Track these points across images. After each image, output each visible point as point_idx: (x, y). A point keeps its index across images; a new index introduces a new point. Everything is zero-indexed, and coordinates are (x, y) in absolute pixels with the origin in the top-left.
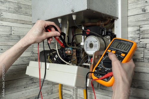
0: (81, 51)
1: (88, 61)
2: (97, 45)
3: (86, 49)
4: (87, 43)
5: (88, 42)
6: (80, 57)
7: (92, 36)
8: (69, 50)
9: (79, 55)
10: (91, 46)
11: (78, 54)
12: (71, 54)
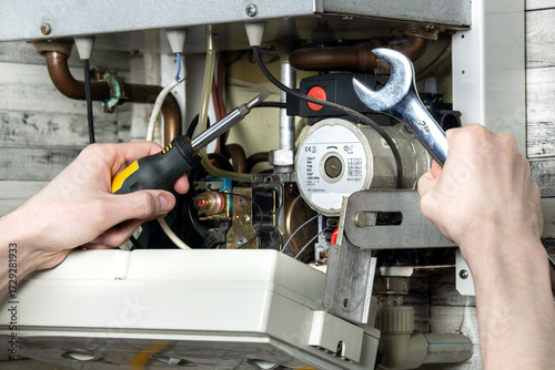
0: (277, 195)
1: (318, 250)
2: (358, 162)
3: (309, 183)
4: (310, 154)
5: (318, 148)
6: (272, 229)
7: (339, 120)
8: (217, 190)
9: (270, 220)
10: (333, 167)
11: (261, 215)
12: (224, 211)
